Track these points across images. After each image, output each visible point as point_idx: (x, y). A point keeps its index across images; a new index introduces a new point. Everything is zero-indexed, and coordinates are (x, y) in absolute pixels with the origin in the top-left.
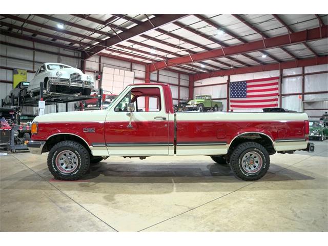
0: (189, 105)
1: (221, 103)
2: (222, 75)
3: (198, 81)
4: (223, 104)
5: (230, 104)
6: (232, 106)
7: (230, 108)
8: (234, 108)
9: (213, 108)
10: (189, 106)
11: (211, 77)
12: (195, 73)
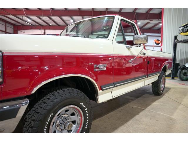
2: (40, 29)
3: (21, 31)
11: (32, 29)
12: (20, 24)
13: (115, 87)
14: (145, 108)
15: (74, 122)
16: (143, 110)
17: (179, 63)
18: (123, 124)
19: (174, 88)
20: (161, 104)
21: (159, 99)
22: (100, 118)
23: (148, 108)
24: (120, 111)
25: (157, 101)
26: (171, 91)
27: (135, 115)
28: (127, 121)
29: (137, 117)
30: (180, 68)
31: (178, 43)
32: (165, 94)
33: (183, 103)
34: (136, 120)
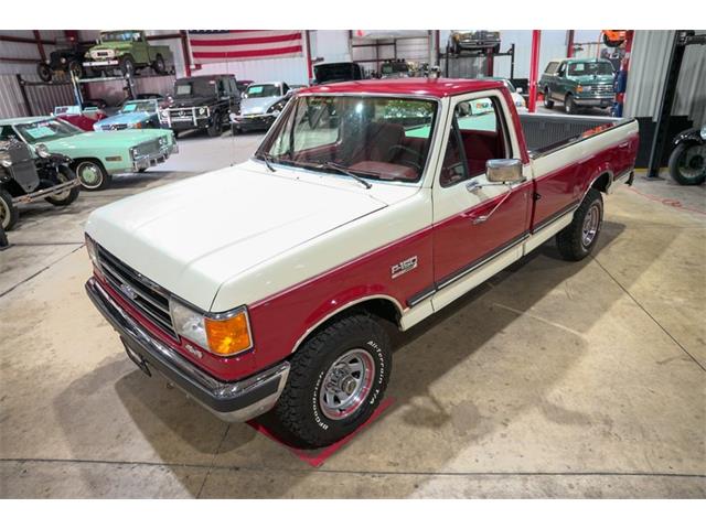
0: (92, 60)
1: (168, 47)
4: (172, 49)
5: (191, 49)
6: (195, 55)
7: (192, 60)
8: (202, 60)
9: (154, 62)
10: (94, 64)
13: (437, 290)
14: (524, 311)
15: (356, 374)
16: (518, 315)
17: (687, 114)
18: (459, 360)
19: (636, 225)
20: (573, 292)
21: (570, 276)
22: (408, 346)
23: (533, 308)
24: (458, 322)
25: (563, 284)
26: (622, 240)
27: (492, 334)
28: (470, 350)
29: (496, 340)
30: (681, 141)
31: (689, 43)
32: (597, 252)
33: (634, 288)
34: (494, 348)
